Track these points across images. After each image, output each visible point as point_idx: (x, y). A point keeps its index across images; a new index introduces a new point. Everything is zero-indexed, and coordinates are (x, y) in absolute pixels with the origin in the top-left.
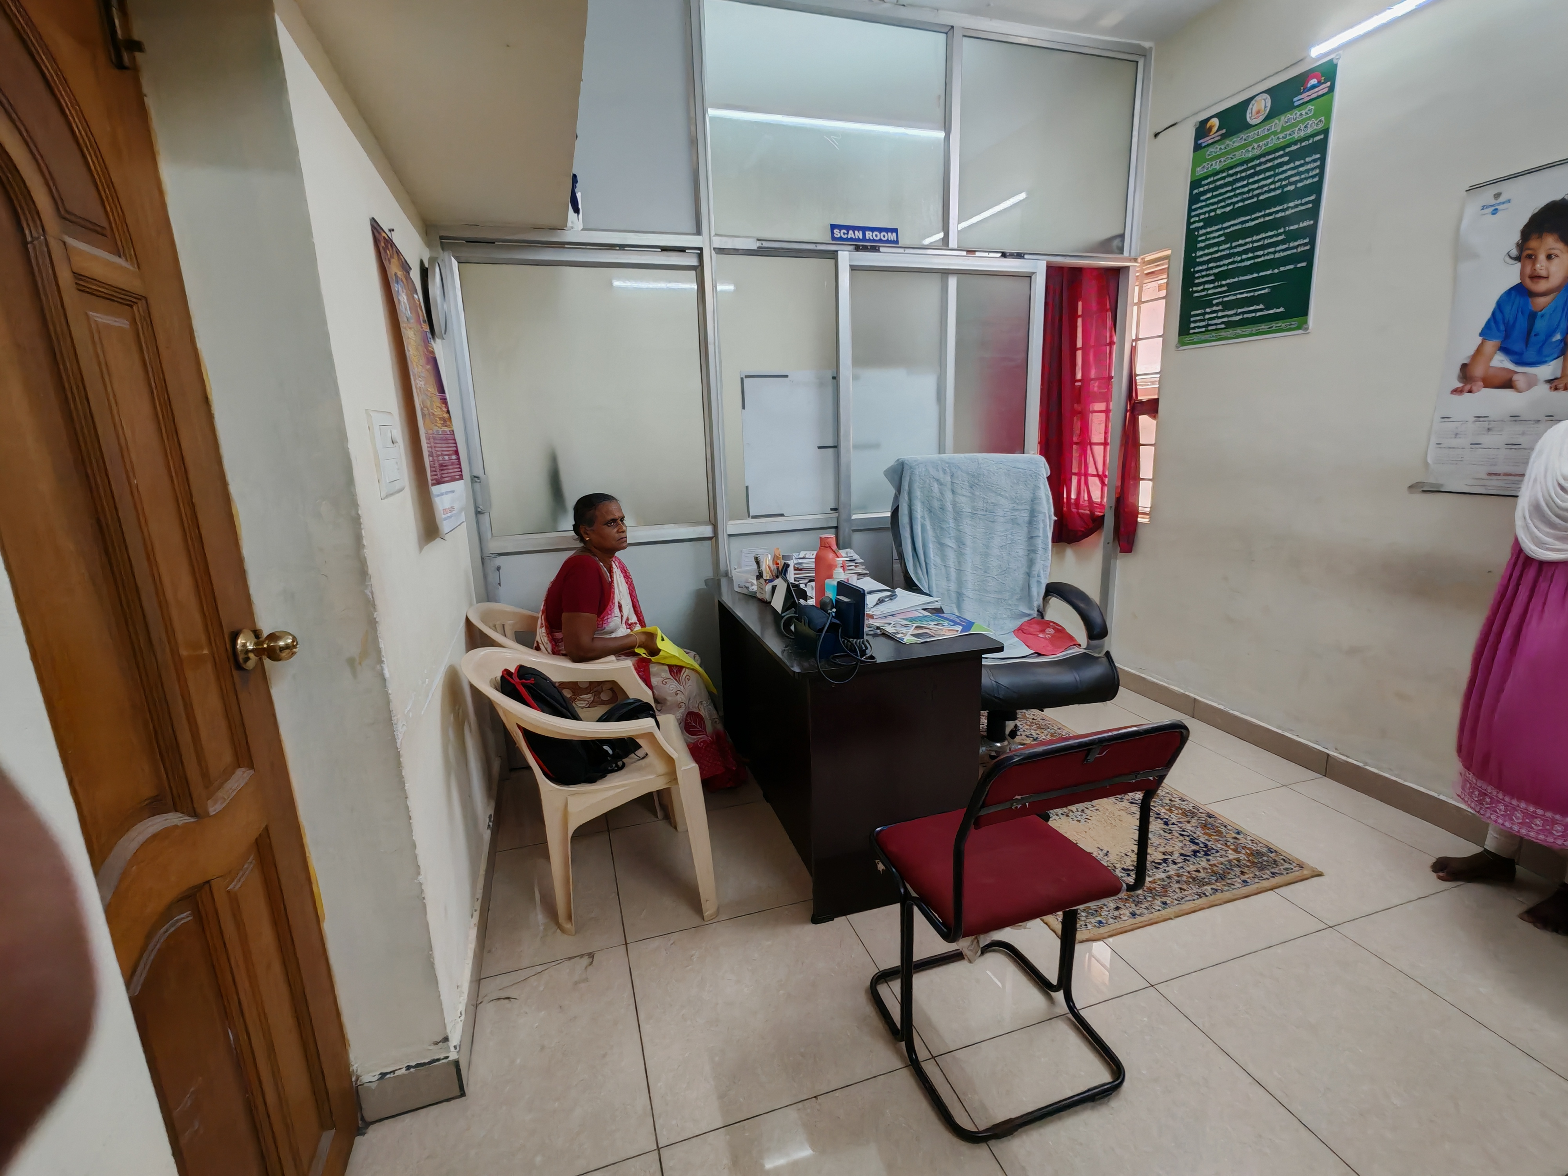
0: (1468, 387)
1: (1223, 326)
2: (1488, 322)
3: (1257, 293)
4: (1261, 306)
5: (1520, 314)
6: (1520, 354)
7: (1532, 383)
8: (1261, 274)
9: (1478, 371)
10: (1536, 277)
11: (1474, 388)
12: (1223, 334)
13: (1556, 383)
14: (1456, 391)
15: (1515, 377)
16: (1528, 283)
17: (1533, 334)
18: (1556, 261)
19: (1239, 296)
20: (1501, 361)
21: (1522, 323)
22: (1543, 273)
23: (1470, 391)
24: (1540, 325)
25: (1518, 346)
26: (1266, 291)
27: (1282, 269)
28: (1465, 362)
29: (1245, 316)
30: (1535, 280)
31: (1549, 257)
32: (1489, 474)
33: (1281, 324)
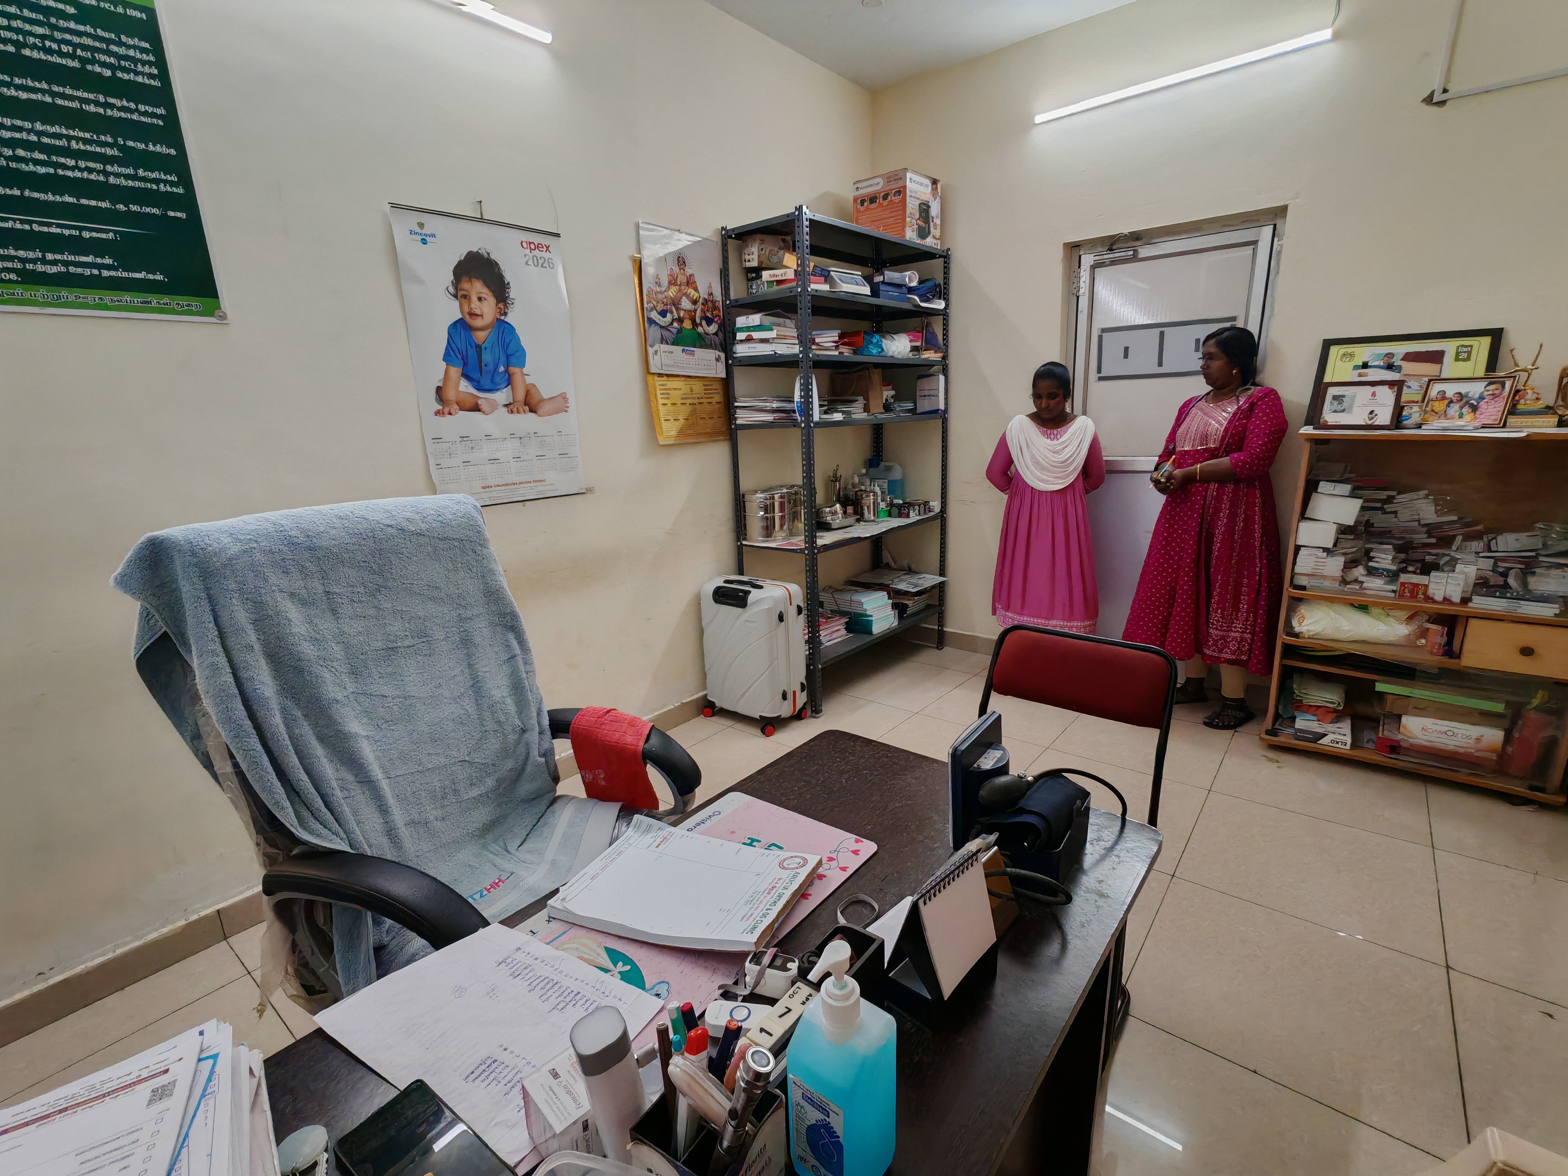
0: (446, 410)
1: (13, 276)
2: (447, 349)
3: (86, 235)
4: (108, 261)
5: (469, 347)
6: (478, 382)
7: (494, 407)
8: (84, 201)
9: (451, 395)
10: (472, 315)
11: (452, 411)
12: (18, 290)
13: (511, 407)
14: (437, 413)
15: (480, 402)
16: (467, 317)
17: (483, 365)
18: (485, 303)
19: (36, 227)
20: (465, 387)
21: (472, 353)
22: (478, 312)
23: (450, 414)
24: (487, 357)
25: (475, 375)
26: (111, 235)
27: (134, 208)
28: (440, 384)
29: (72, 269)
30: (473, 317)
31: (480, 299)
32: (484, 488)
33: (166, 299)
